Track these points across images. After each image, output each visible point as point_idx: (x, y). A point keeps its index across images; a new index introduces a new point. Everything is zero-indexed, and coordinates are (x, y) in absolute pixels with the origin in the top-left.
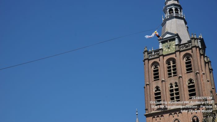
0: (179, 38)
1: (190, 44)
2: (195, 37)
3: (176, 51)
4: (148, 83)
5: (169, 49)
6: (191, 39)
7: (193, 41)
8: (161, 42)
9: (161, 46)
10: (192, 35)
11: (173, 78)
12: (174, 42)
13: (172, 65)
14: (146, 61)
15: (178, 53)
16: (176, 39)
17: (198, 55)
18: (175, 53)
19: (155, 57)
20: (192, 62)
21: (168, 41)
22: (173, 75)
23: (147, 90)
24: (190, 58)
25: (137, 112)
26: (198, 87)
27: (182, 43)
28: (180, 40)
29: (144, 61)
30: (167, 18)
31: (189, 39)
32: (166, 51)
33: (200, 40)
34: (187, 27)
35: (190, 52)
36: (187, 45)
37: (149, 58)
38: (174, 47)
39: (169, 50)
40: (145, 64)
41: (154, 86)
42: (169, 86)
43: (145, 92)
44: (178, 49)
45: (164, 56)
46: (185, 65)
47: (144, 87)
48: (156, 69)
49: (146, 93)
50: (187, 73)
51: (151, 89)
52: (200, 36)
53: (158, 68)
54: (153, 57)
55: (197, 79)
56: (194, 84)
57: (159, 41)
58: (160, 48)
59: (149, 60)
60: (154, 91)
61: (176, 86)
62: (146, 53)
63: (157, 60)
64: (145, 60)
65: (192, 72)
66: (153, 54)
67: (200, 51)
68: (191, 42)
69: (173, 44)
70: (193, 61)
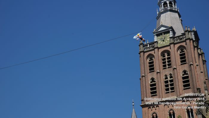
0: (173, 30)
1: (184, 36)
2: (189, 30)
3: (171, 44)
4: (144, 75)
5: (164, 41)
6: (185, 31)
7: (187, 33)
8: (156, 35)
9: (156, 39)
10: (186, 28)
11: (167, 69)
12: (168, 35)
13: (166, 57)
14: (142, 54)
15: (172, 46)
16: (171, 32)
17: (192, 47)
18: (169, 45)
19: (150, 49)
20: (186, 54)
21: (163, 34)
22: (167, 66)
23: (143, 81)
24: (184, 50)
25: (133, 103)
26: (192, 78)
27: (176, 35)
28: (174, 33)
29: (140, 54)
30: (161, 11)
31: (183, 32)
32: (161, 44)
33: (193, 33)
34: (181, 20)
35: (184, 44)
36: (181, 37)
37: (145, 51)
38: (168, 39)
39: (164, 43)
40: (140, 57)
41: (150, 77)
42: (164, 78)
43: (141, 83)
44: (172, 41)
45: (158, 48)
46: (179, 57)
47: (140, 79)
48: (151, 61)
49: (142, 85)
50: (181, 64)
51: (147, 81)
52: (194, 28)
53: (153, 60)
54: (148, 50)
55: (191, 70)
56: (188, 75)
57: (154, 34)
58: (155, 40)
59: (144, 52)
60: (150, 82)
61: (171, 77)
62: (142, 46)
63: (152, 52)
64: (141, 52)
65: (186, 63)
66: (148, 47)
67: (193, 43)
68: (185, 35)
69: (168, 36)
70: (188, 53)
